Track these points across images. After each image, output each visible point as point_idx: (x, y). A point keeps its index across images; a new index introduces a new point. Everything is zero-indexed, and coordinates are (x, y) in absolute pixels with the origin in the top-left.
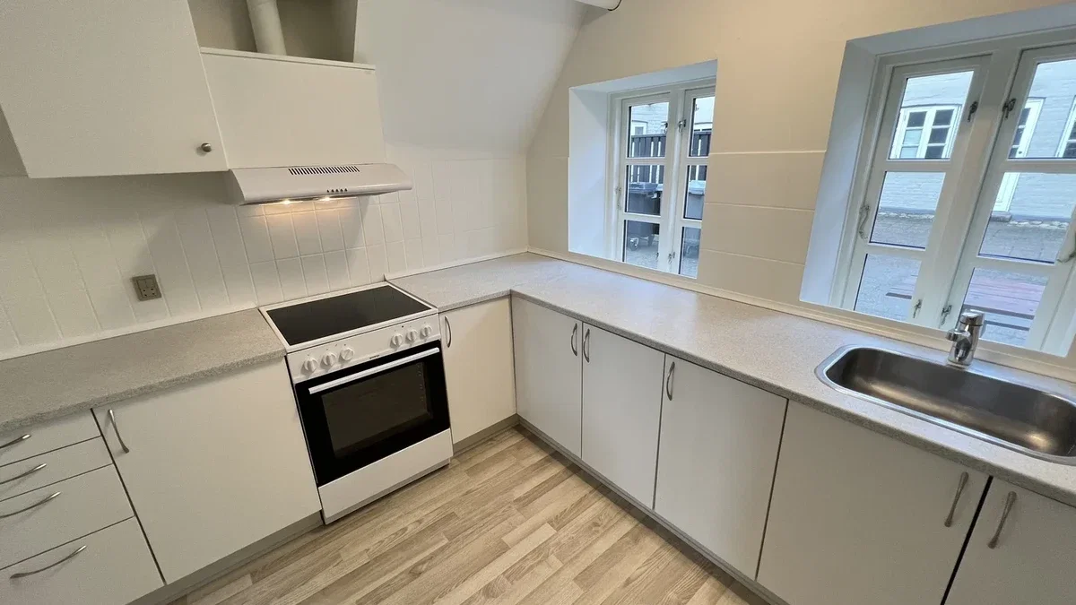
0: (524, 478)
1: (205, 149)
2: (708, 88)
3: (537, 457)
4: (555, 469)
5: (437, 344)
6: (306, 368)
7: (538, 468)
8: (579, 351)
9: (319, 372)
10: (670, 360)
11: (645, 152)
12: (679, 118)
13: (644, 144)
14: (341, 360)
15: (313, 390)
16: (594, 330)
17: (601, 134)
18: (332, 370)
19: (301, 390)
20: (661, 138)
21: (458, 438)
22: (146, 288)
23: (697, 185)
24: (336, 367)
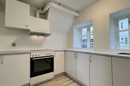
0: (66, 82)
1: (27, 26)
2: (92, 26)
3: (68, 79)
4: (71, 81)
5: (53, 56)
6: (33, 56)
7: (68, 81)
8: (75, 57)
9: (35, 57)
10: (90, 55)
11: (84, 42)
12: (88, 29)
13: (84, 41)
14: (39, 55)
15: (33, 59)
16: (78, 53)
17: (78, 33)
18: (37, 57)
19: (31, 59)
20: (86, 40)
21: (55, 74)
22: (14, 45)
23: (92, 45)
24: (37, 56)
